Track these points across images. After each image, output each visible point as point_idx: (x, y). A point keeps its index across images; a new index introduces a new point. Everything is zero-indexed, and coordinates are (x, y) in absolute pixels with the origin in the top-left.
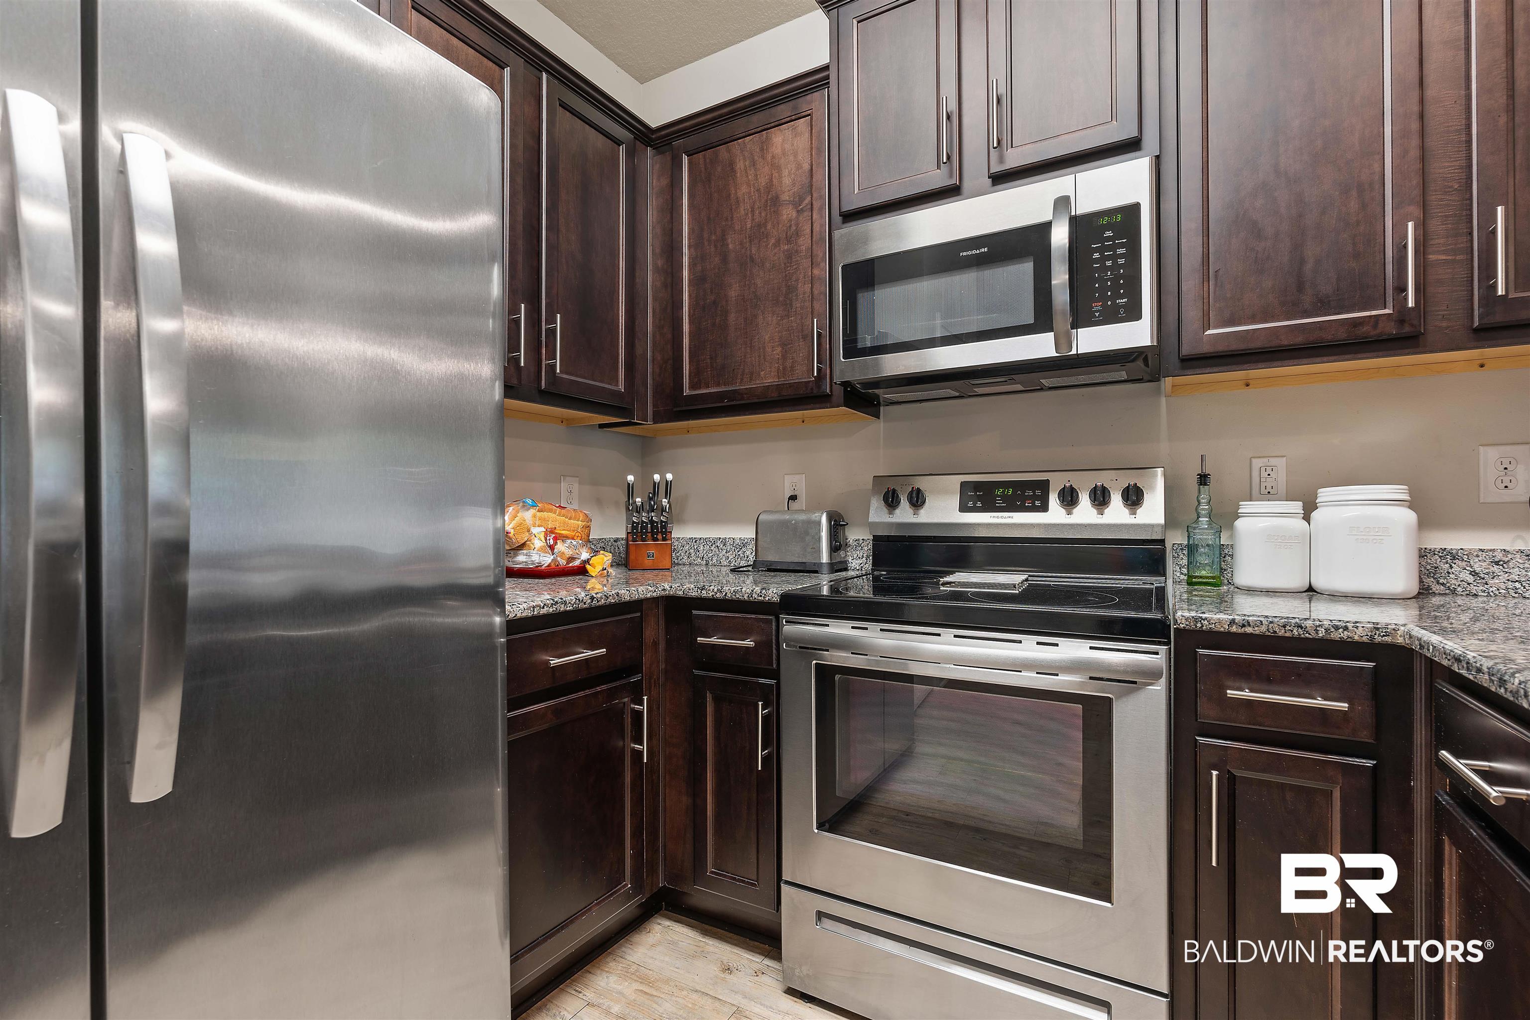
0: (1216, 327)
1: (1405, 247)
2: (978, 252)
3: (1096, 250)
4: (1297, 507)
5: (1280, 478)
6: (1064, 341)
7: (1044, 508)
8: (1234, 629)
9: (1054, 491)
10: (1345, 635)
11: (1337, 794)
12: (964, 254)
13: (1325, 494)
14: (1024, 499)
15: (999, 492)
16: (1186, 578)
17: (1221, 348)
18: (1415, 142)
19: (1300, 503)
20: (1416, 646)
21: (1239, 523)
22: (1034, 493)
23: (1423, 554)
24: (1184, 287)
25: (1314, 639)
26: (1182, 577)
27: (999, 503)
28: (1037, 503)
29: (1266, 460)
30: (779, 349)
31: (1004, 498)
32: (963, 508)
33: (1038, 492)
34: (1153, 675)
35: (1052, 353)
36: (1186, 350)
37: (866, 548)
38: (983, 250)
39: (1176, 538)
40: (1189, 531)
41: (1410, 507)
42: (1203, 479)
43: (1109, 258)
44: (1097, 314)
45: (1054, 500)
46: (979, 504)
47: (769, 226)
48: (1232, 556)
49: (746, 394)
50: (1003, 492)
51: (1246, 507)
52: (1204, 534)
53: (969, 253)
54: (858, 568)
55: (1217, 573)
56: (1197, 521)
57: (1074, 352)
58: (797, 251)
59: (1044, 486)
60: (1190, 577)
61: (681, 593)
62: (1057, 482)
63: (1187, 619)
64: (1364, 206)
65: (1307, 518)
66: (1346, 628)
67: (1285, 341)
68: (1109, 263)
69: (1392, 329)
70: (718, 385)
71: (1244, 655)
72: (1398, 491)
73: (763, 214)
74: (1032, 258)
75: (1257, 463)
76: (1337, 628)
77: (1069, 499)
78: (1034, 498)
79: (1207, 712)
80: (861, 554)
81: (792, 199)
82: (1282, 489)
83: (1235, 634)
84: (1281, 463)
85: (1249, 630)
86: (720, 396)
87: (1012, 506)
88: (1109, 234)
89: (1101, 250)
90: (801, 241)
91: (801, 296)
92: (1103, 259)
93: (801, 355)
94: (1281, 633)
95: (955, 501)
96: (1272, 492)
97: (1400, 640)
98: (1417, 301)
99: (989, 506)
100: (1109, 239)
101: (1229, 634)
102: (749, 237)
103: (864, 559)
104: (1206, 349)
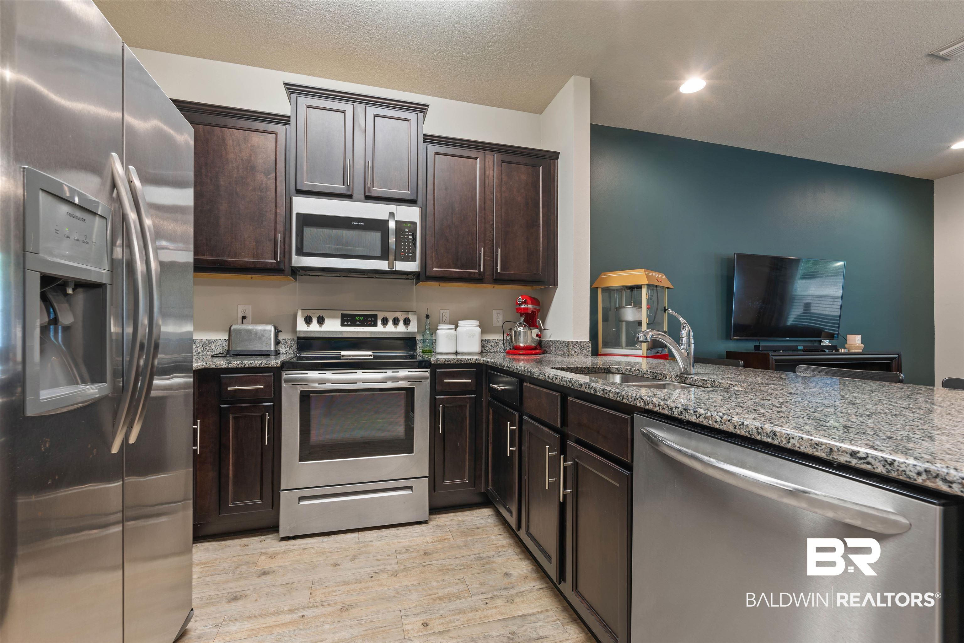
0: (436, 268)
1: (481, 254)
2: (360, 224)
3: (402, 235)
4: (453, 326)
5: (447, 317)
6: (391, 265)
7: (376, 325)
8: (446, 362)
9: (379, 319)
10: (470, 362)
11: (468, 406)
12: (354, 223)
13: (461, 323)
14: (368, 322)
15: (357, 318)
16: (421, 351)
17: (437, 275)
18: (483, 225)
19: (454, 325)
20: (485, 363)
21: (438, 331)
22: (372, 319)
23: (482, 340)
24: (428, 253)
25: (464, 364)
26: (420, 351)
27: (358, 323)
28: (373, 323)
29: (444, 311)
30: (254, 243)
31: (360, 321)
32: (343, 325)
33: (373, 319)
34: (426, 378)
35: (387, 268)
36: (428, 274)
37: (289, 343)
38: (362, 224)
39: (419, 337)
40: (423, 334)
41: (479, 327)
42: (427, 316)
43: (406, 238)
44: (402, 257)
45: (379, 322)
46: (349, 323)
47: (249, 180)
48: (435, 343)
49: (232, 263)
50: (359, 318)
51: (440, 326)
52: (428, 336)
53: (356, 223)
54: (284, 353)
55: (431, 349)
56: (425, 331)
57: (394, 269)
58: (266, 197)
59: (375, 317)
60: (423, 350)
61: (214, 366)
62: (381, 315)
63: (434, 361)
64: (472, 240)
65: (456, 330)
66: (471, 360)
67: (454, 275)
68: (406, 240)
69: (477, 276)
70: (212, 255)
71: (448, 370)
72: (476, 322)
73: (245, 173)
74: (380, 232)
75: (442, 311)
76: (469, 360)
77: (385, 322)
78: (372, 321)
79: (439, 388)
80: (287, 346)
81: (264, 171)
82: (448, 320)
83: (446, 364)
84: (448, 311)
85: (449, 362)
86: (214, 262)
87: (362, 324)
88: (406, 230)
89: (404, 235)
90: (269, 193)
91: (268, 220)
92: (405, 238)
93: (268, 249)
94: (457, 363)
95: (338, 321)
96: (446, 321)
97: (481, 362)
98: (483, 270)
99: (354, 324)
100: (407, 232)
101: (445, 364)
102: (235, 182)
103: (288, 348)
104: (433, 274)
